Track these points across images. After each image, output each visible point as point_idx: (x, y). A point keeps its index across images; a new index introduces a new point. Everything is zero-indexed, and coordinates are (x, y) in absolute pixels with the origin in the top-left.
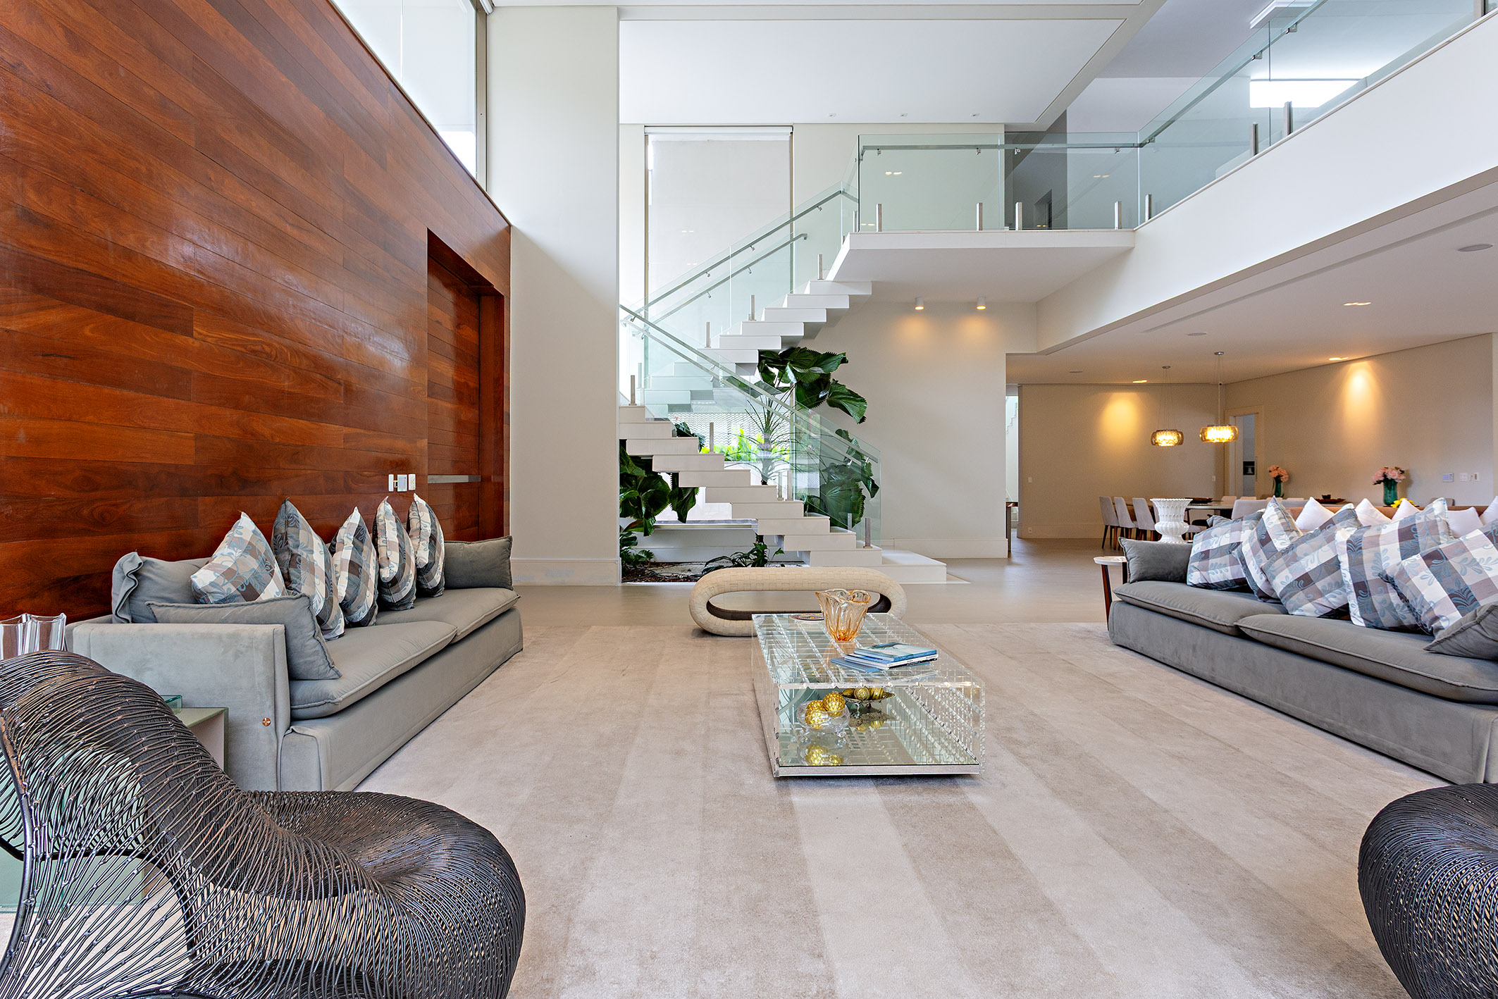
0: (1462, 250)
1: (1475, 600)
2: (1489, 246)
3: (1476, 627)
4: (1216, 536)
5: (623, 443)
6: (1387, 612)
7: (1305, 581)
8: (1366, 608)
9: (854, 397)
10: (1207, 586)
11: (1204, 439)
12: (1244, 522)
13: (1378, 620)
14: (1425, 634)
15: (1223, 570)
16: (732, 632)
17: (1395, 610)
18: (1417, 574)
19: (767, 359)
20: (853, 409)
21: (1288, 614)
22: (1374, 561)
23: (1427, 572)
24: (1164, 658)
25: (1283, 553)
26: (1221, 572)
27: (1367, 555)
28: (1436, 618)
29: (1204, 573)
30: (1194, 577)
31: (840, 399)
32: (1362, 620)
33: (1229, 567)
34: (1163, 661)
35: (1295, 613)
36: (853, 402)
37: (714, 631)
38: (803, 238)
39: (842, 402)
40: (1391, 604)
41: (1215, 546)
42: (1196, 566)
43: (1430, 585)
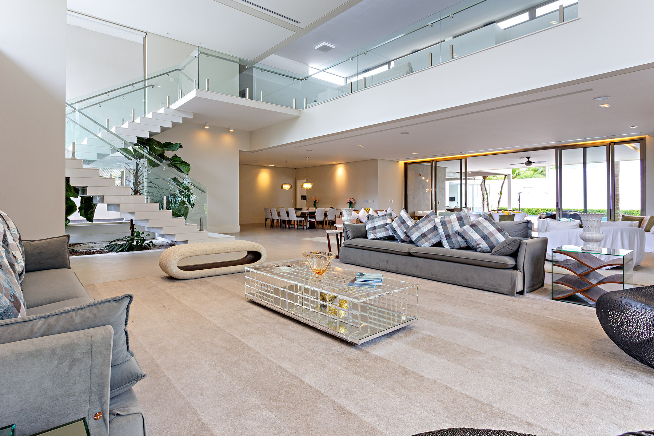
0: (402, 133)
1: (489, 238)
2: (408, 133)
3: (507, 246)
4: (377, 221)
5: (68, 179)
6: (457, 244)
7: (424, 235)
8: (450, 243)
9: (185, 163)
10: (376, 239)
11: (302, 187)
12: (386, 216)
13: (454, 246)
14: (474, 250)
15: (382, 233)
16: (191, 277)
17: (459, 243)
18: (470, 231)
19: (141, 142)
20: (184, 169)
21: (418, 247)
22: (451, 228)
23: (472, 230)
24: (371, 266)
25: (414, 227)
26: (382, 234)
27: (449, 226)
28: (478, 244)
29: (375, 235)
30: (371, 236)
31: (177, 163)
32: (449, 247)
33: (385, 232)
34: (370, 267)
35: (422, 246)
36: (183, 166)
37: (178, 278)
38: (151, 87)
39: (178, 165)
40: (458, 241)
41: (377, 225)
42: (372, 232)
43: (474, 234)
